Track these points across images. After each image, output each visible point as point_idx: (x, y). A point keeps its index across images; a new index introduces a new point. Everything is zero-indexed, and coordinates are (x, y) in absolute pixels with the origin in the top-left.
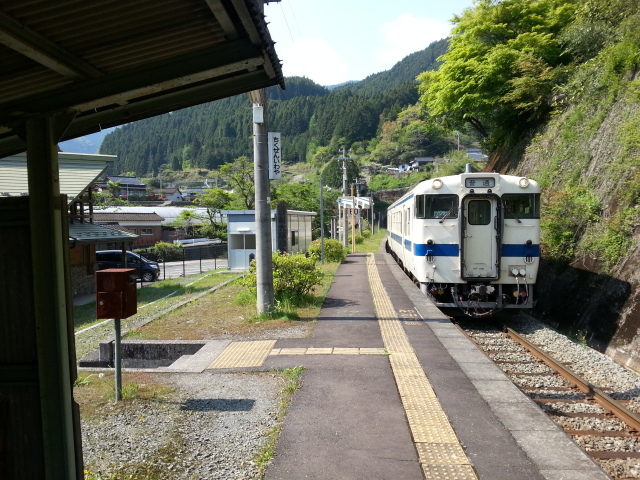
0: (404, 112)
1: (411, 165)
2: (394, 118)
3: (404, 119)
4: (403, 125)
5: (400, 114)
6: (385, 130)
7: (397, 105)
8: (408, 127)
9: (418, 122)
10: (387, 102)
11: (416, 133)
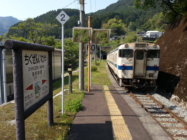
0: (110, 20)
1: (112, 38)
2: (107, 22)
3: (110, 23)
4: (110, 25)
5: (109, 21)
6: (103, 26)
7: (108, 18)
8: (111, 25)
9: (114, 24)
10: (104, 17)
11: (114, 27)
